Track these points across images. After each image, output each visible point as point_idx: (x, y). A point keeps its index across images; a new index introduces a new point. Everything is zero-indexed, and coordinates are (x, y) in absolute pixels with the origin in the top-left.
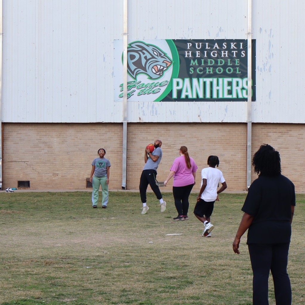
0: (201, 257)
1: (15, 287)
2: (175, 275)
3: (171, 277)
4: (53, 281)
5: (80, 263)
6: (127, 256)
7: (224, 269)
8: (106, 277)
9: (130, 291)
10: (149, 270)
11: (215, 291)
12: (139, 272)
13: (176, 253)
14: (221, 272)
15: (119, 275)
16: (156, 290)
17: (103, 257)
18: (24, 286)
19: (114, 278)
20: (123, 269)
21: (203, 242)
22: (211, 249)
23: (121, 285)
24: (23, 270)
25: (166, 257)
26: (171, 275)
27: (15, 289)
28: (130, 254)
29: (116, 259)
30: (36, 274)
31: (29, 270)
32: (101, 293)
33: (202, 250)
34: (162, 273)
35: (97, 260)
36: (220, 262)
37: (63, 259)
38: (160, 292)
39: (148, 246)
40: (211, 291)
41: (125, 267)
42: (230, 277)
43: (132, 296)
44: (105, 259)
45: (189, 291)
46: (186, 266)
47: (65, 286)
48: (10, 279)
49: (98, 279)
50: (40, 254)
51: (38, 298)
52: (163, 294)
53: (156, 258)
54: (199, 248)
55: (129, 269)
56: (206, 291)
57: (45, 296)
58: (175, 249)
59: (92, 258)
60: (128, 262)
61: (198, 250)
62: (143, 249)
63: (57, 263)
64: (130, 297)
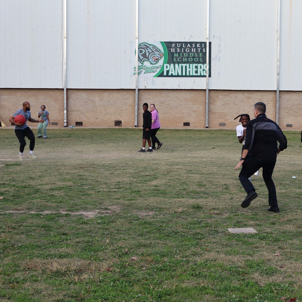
0: (167, 165)
1: (59, 180)
2: (149, 174)
3: (147, 175)
4: (81, 177)
5: (99, 168)
6: (126, 163)
7: (178, 171)
8: (111, 175)
9: (122, 182)
10: (136, 171)
11: (169, 182)
12: (130, 172)
13: (154, 162)
14: (175, 173)
15: (118, 174)
16: (136, 182)
17: (113, 164)
18: (64, 180)
19: (115, 176)
20: (122, 171)
21: (172, 156)
22: (174, 160)
23: (117, 179)
24: (66, 171)
25: (148, 164)
26: (147, 174)
27: (58, 181)
28: (128, 163)
29: (120, 165)
30: (73, 174)
31: (69, 171)
32: (106, 184)
33: (169, 161)
34: (142, 173)
35: (109, 166)
36: (177, 167)
37: (90, 165)
38: (138, 183)
39: (140, 158)
40: (166, 182)
41: (123, 169)
42: (179, 175)
43: (122, 185)
44: (114, 165)
45: (154, 183)
46: (157, 169)
47: (87, 180)
48: (57, 176)
49: (106, 176)
50: (78, 162)
51: (70, 186)
52: (139, 184)
53: (142, 165)
54: (168, 159)
55: (125, 171)
56: (164, 182)
57: (74, 185)
58: (155, 160)
59: (107, 165)
60: (126, 167)
61: (167, 161)
62: (137, 160)
63: (86, 167)
64: (121, 185)
